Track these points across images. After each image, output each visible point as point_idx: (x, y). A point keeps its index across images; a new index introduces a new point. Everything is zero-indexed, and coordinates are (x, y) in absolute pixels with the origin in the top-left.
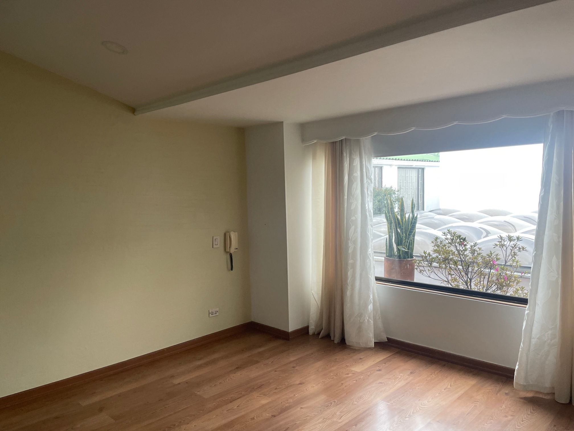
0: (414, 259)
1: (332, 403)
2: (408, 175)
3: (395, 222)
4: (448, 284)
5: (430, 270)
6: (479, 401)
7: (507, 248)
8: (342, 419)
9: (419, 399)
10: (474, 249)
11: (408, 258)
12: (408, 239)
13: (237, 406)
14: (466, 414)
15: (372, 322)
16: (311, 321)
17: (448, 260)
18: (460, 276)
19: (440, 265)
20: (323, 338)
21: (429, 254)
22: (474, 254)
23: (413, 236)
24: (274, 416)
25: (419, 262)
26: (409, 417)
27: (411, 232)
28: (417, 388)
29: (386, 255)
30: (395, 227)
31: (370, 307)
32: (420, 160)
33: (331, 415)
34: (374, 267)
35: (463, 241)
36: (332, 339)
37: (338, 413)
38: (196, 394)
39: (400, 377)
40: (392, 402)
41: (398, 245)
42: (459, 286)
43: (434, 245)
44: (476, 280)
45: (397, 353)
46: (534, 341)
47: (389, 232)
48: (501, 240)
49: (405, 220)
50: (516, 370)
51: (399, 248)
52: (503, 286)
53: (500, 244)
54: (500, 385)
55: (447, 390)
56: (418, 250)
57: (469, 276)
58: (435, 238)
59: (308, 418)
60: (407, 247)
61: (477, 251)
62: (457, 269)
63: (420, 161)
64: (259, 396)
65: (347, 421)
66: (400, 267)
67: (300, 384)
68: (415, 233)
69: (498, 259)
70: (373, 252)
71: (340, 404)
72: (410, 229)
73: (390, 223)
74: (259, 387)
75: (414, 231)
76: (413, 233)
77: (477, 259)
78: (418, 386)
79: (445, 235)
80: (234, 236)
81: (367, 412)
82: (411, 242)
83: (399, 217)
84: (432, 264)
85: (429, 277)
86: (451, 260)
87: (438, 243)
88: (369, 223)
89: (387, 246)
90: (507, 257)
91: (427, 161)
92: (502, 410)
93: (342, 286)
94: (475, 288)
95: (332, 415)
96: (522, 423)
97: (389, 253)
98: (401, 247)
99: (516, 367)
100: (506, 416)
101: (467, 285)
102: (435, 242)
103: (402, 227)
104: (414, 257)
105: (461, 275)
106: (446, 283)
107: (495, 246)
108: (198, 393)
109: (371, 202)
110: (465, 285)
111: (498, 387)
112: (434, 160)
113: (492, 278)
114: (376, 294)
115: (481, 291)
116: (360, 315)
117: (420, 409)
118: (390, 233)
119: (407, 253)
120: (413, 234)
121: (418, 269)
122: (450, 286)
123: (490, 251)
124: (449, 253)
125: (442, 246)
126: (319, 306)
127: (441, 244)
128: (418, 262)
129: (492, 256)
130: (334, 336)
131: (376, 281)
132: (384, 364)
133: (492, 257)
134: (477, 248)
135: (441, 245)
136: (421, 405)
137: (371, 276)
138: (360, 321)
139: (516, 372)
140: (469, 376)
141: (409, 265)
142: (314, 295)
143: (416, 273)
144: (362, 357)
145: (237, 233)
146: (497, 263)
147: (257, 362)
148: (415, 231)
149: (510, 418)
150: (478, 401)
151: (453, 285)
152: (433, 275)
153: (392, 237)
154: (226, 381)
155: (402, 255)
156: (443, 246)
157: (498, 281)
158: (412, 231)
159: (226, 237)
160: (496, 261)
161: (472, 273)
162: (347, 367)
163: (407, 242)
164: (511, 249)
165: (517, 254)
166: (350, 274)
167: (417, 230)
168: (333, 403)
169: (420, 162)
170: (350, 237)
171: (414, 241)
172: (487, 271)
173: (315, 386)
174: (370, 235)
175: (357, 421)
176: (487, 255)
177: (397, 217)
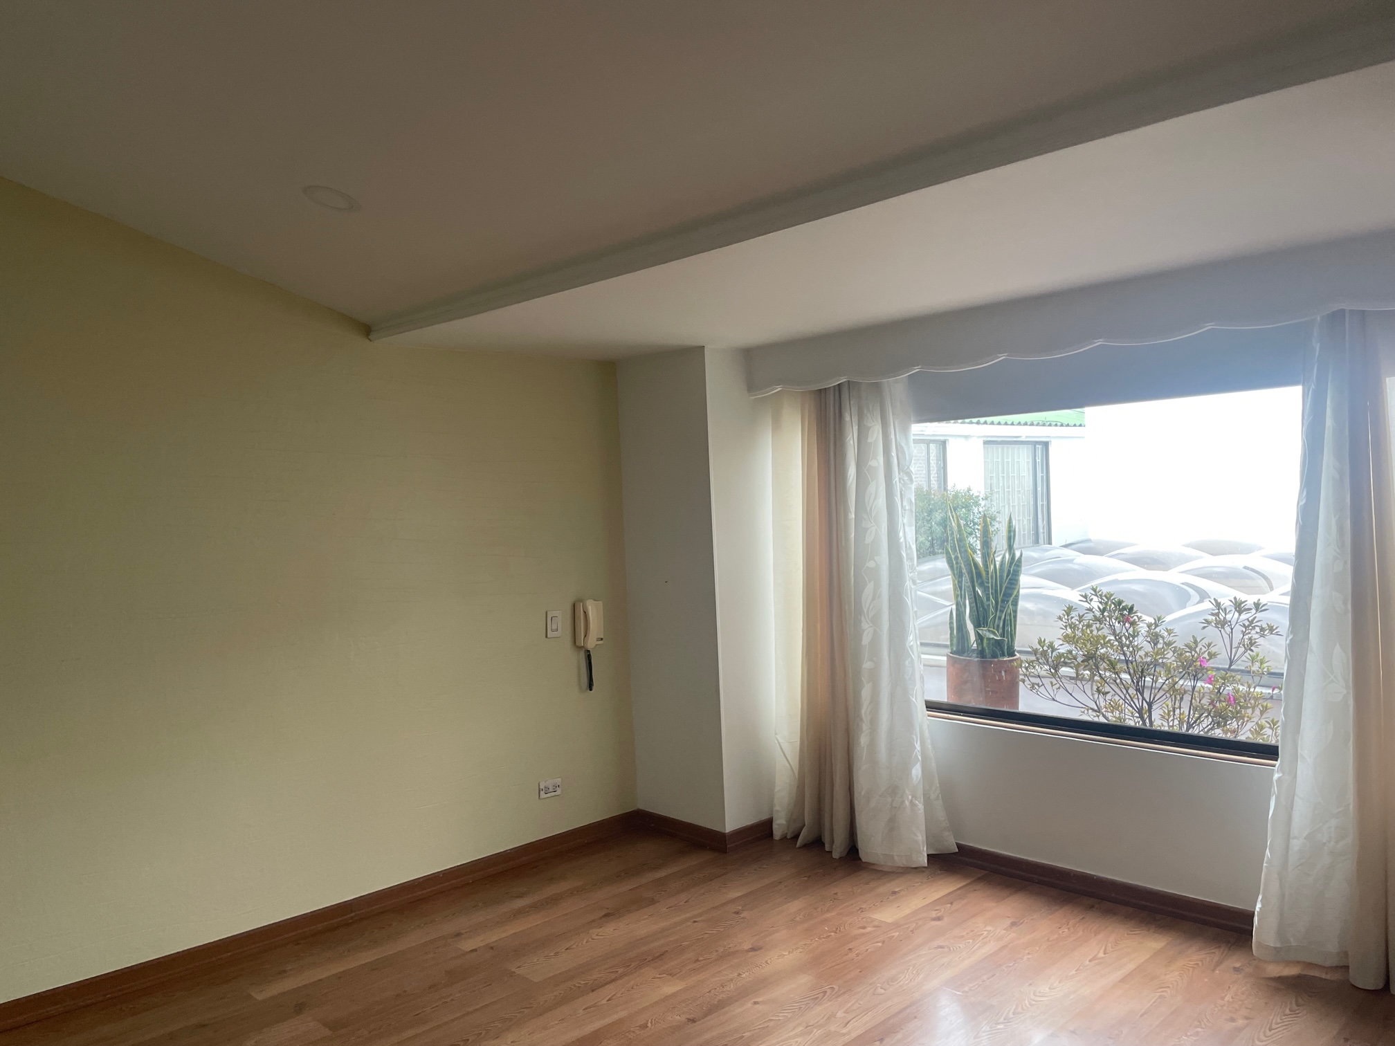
0: (1017, 659)
1: (825, 992)
2: (1010, 460)
3: (970, 572)
4: (1098, 716)
5: (1056, 684)
6: (1171, 986)
7: (1232, 629)
8: (850, 1026)
9: (1031, 982)
10: (1156, 633)
11: (1003, 655)
12: (1002, 611)
13: (607, 999)
14: (1139, 1015)
15: (921, 806)
16: (777, 808)
17: (1094, 659)
18: (1125, 697)
19: (1077, 670)
20: (806, 846)
21: (1051, 646)
22: (1155, 644)
23: (1014, 603)
24: (693, 1021)
25: (1029, 664)
26: (1006, 1021)
27: (1007, 595)
28: (1025, 958)
29: (952, 649)
30: (969, 583)
31: (916, 772)
32: (1039, 423)
33: (823, 1018)
34: (922, 678)
35: (1125, 612)
36: (827, 848)
37: (840, 1014)
38: (514, 972)
39: (985, 933)
40: (966, 989)
41: (977, 624)
42: (1124, 720)
43: (1064, 624)
44: (1164, 705)
45: (980, 879)
46: (1296, 844)
47: (956, 596)
48: (1217, 611)
49: (992, 567)
50: (1256, 913)
51: (980, 632)
52: (1225, 719)
53: (1216, 618)
54: (1222, 950)
55: (1097, 961)
56: (1026, 636)
57: (1147, 695)
58: (1066, 609)
59: (771, 1024)
60: (1001, 631)
61: (1163, 638)
62: (1118, 681)
63: (1038, 425)
64: (659, 976)
65: (860, 1032)
66: (984, 676)
67: (753, 949)
68: (1017, 596)
69: (1212, 656)
70: (919, 643)
71: (844, 993)
72: (1006, 587)
73: (958, 575)
74: (658, 957)
75: (1015, 593)
76: (1013, 596)
77: (1164, 655)
78: (1029, 953)
79: (1087, 601)
80: (594, 610)
81: (908, 1011)
82: (1008, 618)
83: (979, 560)
84: (1059, 669)
85: (1054, 700)
86: (1103, 658)
87: (1073, 620)
88: (908, 575)
89: (951, 629)
90: (1234, 650)
91: (1056, 425)
92: (1224, 1005)
93: (848, 723)
94: (1162, 724)
95: (825, 1018)
96: (1269, 1033)
97: (958, 645)
98: (985, 630)
99: (1256, 905)
100: (1233, 1020)
101: (1141, 717)
102: (1066, 617)
103: (986, 584)
104: (1016, 653)
105: (1127, 696)
106: (1094, 714)
107: (1206, 625)
108: (518, 971)
109: (910, 525)
110: (1137, 717)
111: (1217, 954)
112: (1072, 423)
113: (1200, 701)
114: (929, 741)
115: (1176, 729)
116: (894, 790)
117: (1031, 1005)
118: (959, 599)
119: (998, 644)
120: (1012, 599)
121: (1027, 682)
122: (1102, 720)
123: (1193, 637)
124: (1098, 642)
125: (1083, 626)
126: (796, 772)
127: (1080, 623)
128: (1027, 665)
129: (1197, 646)
130: (832, 842)
131: (928, 710)
132: (949, 905)
133: (1198, 650)
134: (1162, 630)
135: (1081, 626)
136: (1034, 995)
137: (916, 699)
138: (892, 804)
139: (1256, 919)
140: (1148, 930)
141: (1005, 672)
142: (783, 747)
143: (1023, 690)
144: (897, 890)
145: (601, 603)
146: (1211, 664)
147: (652, 902)
148: (1018, 592)
149: (1241, 1022)
150: (1169, 987)
151: (1110, 718)
152: (1062, 696)
153: (963, 607)
154: (582, 944)
155: (989, 649)
156: (1084, 628)
157: (1214, 706)
158: (1010, 592)
159: (576, 613)
160: (1209, 660)
161: (1153, 690)
162: (862, 911)
163: (1000, 618)
164: (1242, 631)
165: (1255, 642)
166: (866, 693)
167: (1022, 591)
168: (829, 992)
169: (1038, 427)
170: (863, 606)
171: (1015, 617)
172: (1188, 684)
173: (787, 953)
174: (909, 603)
175: (886, 1030)
176: (1186, 646)
177: (973, 560)
